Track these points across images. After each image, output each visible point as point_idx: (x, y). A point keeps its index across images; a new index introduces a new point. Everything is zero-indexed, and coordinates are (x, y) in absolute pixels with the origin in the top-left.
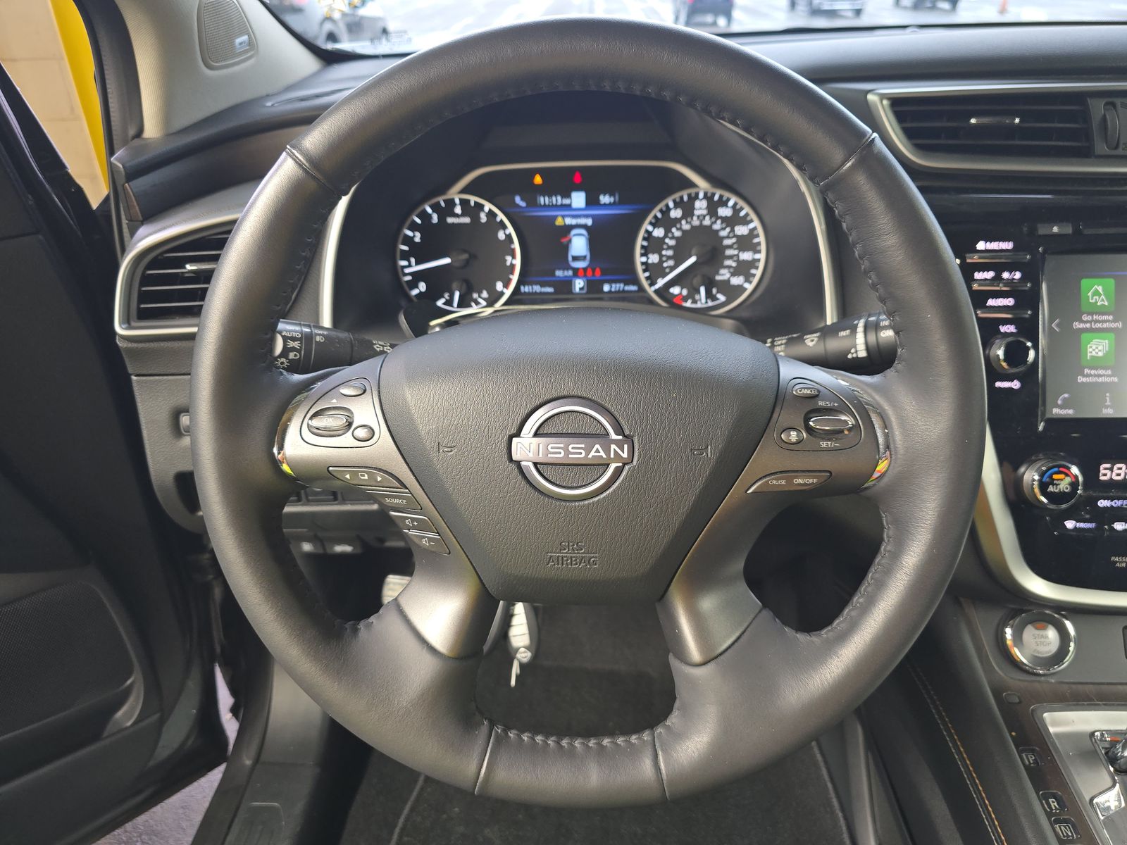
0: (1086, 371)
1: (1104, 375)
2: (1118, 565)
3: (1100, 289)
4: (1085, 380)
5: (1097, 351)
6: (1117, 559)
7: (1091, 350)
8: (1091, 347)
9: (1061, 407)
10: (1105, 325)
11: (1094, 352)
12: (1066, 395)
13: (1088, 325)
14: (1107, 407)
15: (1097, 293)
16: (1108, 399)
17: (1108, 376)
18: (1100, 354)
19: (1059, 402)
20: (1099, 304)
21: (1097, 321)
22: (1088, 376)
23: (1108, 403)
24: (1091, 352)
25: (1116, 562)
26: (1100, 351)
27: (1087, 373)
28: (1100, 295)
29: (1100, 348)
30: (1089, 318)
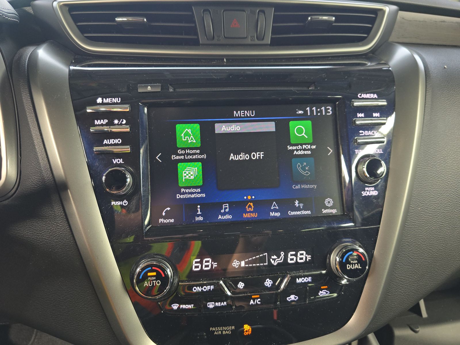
0: (182, 190)
1: (195, 193)
2: (216, 333)
3: (189, 131)
4: (182, 196)
5: (190, 175)
6: (214, 329)
7: (185, 175)
8: (185, 173)
9: (165, 218)
10: (194, 157)
11: (187, 176)
12: (169, 209)
13: (182, 157)
14: (198, 216)
15: (187, 134)
16: (199, 209)
17: (198, 193)
18: (192, 177)
19: (164, 214)
20: (189, 142)
21: (188, 154)
22: (184, 193)
23: (199, 213)
24: (185, 176)
25: (214, 331)
26: (192, 175)
27: (183, 192)
28: (189, 136)
29: (192, 173)
30: (183, 152)
